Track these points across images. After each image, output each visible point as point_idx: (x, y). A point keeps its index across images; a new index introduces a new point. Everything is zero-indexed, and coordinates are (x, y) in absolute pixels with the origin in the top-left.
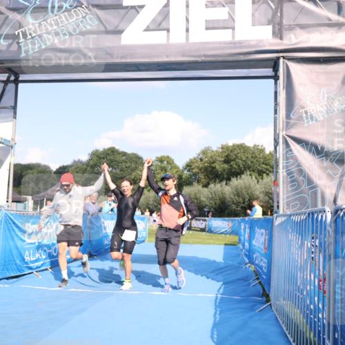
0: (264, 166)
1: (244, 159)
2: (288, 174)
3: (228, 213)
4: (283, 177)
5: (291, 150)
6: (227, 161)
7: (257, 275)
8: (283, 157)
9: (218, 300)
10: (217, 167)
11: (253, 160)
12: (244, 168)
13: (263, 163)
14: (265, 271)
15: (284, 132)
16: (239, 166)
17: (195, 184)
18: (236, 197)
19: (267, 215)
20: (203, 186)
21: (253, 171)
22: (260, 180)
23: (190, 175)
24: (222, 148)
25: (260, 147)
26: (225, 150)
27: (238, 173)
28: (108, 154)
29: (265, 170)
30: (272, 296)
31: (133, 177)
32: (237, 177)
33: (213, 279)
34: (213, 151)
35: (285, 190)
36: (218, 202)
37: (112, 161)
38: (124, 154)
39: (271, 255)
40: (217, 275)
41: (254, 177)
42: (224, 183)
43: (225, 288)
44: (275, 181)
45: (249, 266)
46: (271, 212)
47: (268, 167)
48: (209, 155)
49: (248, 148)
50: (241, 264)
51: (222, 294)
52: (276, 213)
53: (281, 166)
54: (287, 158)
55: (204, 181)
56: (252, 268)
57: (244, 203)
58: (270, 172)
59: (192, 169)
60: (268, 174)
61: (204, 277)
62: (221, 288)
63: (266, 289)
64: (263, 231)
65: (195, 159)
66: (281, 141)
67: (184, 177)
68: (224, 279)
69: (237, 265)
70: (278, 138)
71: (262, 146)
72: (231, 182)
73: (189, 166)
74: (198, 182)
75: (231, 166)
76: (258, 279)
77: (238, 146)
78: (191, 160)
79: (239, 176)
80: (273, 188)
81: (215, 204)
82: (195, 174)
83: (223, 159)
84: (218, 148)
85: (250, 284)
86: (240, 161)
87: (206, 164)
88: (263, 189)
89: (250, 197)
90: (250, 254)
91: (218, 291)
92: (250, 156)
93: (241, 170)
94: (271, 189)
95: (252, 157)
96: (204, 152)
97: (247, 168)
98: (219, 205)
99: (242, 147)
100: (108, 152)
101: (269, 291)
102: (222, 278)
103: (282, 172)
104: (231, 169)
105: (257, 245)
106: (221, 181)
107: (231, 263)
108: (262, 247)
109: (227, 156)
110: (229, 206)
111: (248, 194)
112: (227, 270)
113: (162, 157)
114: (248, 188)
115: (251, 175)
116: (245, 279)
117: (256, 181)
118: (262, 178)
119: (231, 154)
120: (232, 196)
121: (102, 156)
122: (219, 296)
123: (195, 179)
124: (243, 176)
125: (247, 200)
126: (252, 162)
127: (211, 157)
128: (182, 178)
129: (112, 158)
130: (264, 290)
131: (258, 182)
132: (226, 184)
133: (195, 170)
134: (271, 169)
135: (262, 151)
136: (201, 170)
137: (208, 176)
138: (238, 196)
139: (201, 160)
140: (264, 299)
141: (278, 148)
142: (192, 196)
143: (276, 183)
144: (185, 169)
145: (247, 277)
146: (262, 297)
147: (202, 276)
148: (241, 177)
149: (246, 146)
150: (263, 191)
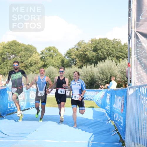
0: (121, 53)
1: (107, 49)
2: (138, 59)
3: (96, 86)
4: (134, 61)
5: (140, 42)
6: (95, 50)
7: (116, 128)
8: (134, 47)
9: (90, 145)
10: (88, 54)
11: (113, 49)
12: (107, 55)
13: (120, 52)
14: (122, 125)
15: (135, 29)
16: (103, 54)
17: (73, 66)
18: (101, 75)
19: (123, 87)
20: (79, 68)
21: (113, 57)
22: (118, 63)
23: (70, 60)
24: (92, 41)
25: (118, 41)
26: (94, 42)
27: (103, 59)
28: (12, 46)
29: (121, 56)
30: (127, 141)
31: (30, 61)
32: (102, 61)
33: (86, 131)
34: (85, 43)
35: (135, 69)
36: (89, 78)
37: (14, 50)
38: (23, 45)
39: (126, 114)
40: (89, 128)
41: (114, 61)
42: (93, 65)
43: (94, 137)
44: (128, 64)
45: (111, 122)
46: (125, 85)
47: (123, 54)
48: (83, 46)
49: (110, 41)
50: (105, 121)
51: (92, 141)
52: (129, 85)
53: (133, 53)
54: (137, 48)
55: (79, 64)
56: (113, 123)
57: (107, 79)
58: (125, 57)
59: (71, 56)
60: (123, 59)
61: (80, 130)
62: (91, 137)
63: (122, 137)
64: (120, 98)
65: (73, 49)
66: (133, 35)
67: (65, 61)
68: (94, 131)
69: (102, 121)
70: (131, 34)
71: (119, 39)
72: (98, 65)
73: (69, 54)
74: (75, 65)
75: (98, 53)
76: (117, 130)
77: (103, 40)
78: (70, 49)
79: (103, 61)
80: (127, 69)
81: (87, 80)
82: (73, 59)
83: (92, 49)
84: (89, 41)
85: (111, 134)
86: (104, 50)
87: (81, 52)
88: (120, 69)
89: (111, 74)
90: (111, 114)
91: (90, 139)
92: (111, 47)
93: (105, 56)
94: (125, 69)
95: (112, 47)
96: (79, 44)
97: (109, 55)
98: (90, 81)
99: (105, 40)
100: (12, 44)
101: (124, 139)
102: (93, 130)
103: (133, 58)
104: (98, 56)
105: (116, 108)
106: (91, 64)
107: (98, 120)
108: (120, 109)
109: (95, 47)
110: (97, 81)
111: (109, 73)
112: (96, 125)
113: (50, 47)
114: (110, 68)
115: (111, 60)
116: (108, 131)
117: (115, 64)
118: (119, 62)
119: (98, 45)
120: (99, 75)
121: (7, 47)
122: (90, 142)
123: (73, 62)
124: (106, 61)
125: (109, 77)
126: (112, 51)
127: (84, 48)
128: (64, 62)
129: (14, 48)
130: (121, 138)
131: (116, 65)
132: (94, 66)
133: (73, 57)
134: (125, 56)
135: (119, 43)
136: (77, 56)
137: (82, 61)
138: (103, 74)
139: (77, 49)
140: (121, 144)
141: (131, 40)
142: (71, 75)
143: (129, 65)
144: (66, 55)
145: (110, 129)
146: (119, 143)
147: (79, 129)
148: (105, 61)
149: (108, 40)
150: (120, 71)
